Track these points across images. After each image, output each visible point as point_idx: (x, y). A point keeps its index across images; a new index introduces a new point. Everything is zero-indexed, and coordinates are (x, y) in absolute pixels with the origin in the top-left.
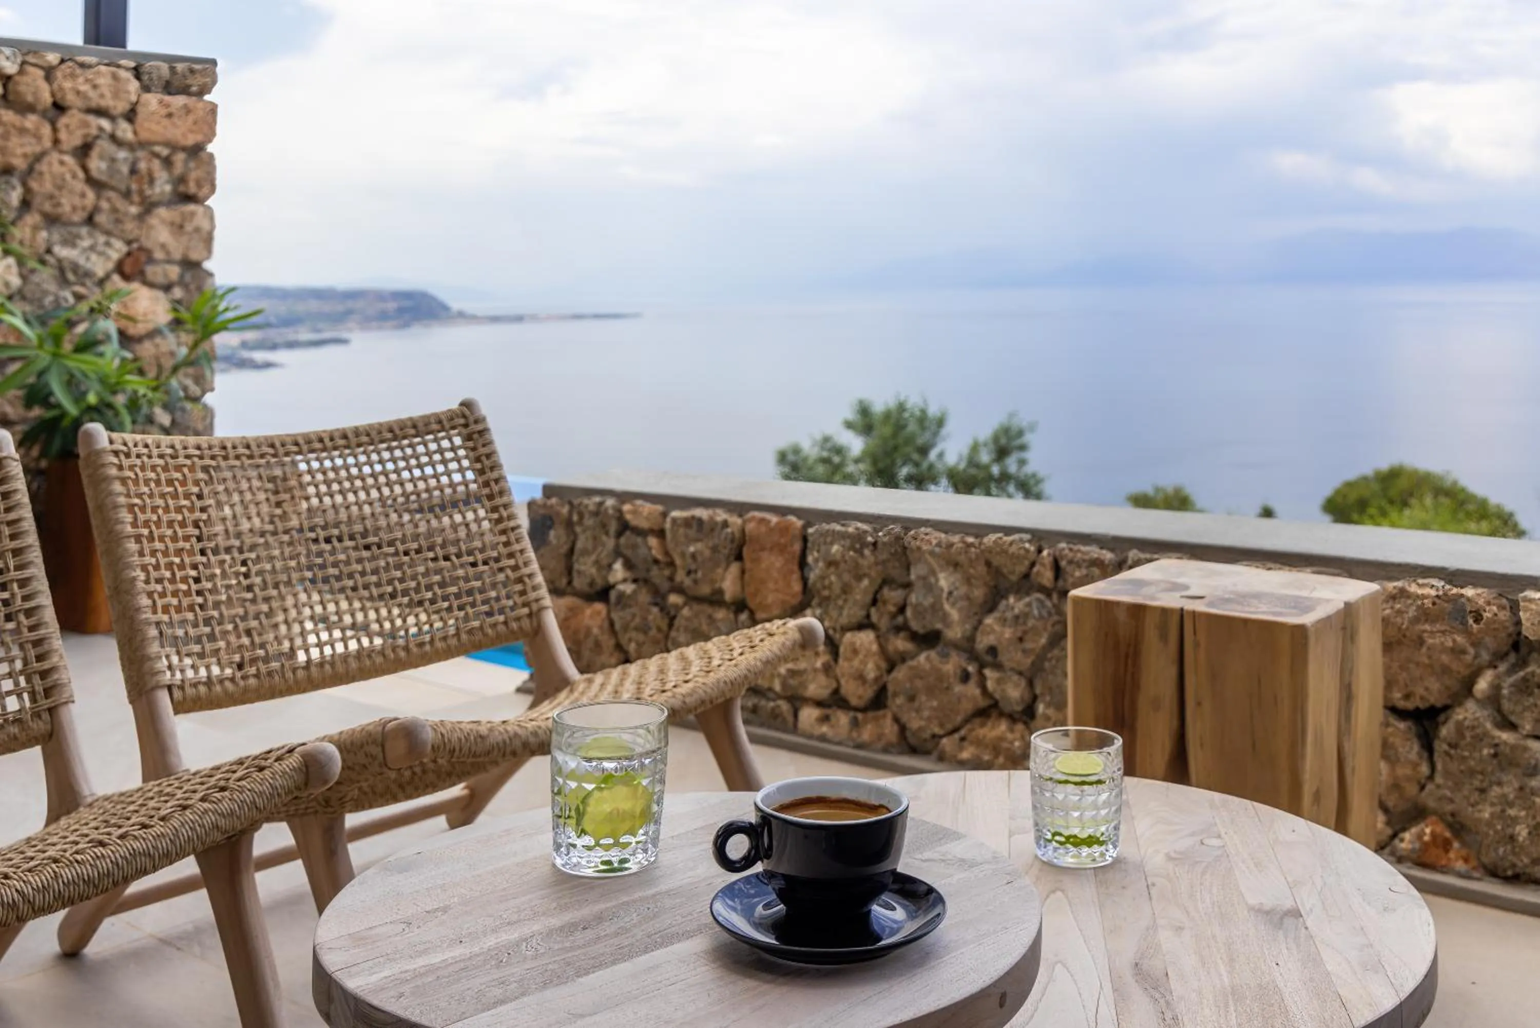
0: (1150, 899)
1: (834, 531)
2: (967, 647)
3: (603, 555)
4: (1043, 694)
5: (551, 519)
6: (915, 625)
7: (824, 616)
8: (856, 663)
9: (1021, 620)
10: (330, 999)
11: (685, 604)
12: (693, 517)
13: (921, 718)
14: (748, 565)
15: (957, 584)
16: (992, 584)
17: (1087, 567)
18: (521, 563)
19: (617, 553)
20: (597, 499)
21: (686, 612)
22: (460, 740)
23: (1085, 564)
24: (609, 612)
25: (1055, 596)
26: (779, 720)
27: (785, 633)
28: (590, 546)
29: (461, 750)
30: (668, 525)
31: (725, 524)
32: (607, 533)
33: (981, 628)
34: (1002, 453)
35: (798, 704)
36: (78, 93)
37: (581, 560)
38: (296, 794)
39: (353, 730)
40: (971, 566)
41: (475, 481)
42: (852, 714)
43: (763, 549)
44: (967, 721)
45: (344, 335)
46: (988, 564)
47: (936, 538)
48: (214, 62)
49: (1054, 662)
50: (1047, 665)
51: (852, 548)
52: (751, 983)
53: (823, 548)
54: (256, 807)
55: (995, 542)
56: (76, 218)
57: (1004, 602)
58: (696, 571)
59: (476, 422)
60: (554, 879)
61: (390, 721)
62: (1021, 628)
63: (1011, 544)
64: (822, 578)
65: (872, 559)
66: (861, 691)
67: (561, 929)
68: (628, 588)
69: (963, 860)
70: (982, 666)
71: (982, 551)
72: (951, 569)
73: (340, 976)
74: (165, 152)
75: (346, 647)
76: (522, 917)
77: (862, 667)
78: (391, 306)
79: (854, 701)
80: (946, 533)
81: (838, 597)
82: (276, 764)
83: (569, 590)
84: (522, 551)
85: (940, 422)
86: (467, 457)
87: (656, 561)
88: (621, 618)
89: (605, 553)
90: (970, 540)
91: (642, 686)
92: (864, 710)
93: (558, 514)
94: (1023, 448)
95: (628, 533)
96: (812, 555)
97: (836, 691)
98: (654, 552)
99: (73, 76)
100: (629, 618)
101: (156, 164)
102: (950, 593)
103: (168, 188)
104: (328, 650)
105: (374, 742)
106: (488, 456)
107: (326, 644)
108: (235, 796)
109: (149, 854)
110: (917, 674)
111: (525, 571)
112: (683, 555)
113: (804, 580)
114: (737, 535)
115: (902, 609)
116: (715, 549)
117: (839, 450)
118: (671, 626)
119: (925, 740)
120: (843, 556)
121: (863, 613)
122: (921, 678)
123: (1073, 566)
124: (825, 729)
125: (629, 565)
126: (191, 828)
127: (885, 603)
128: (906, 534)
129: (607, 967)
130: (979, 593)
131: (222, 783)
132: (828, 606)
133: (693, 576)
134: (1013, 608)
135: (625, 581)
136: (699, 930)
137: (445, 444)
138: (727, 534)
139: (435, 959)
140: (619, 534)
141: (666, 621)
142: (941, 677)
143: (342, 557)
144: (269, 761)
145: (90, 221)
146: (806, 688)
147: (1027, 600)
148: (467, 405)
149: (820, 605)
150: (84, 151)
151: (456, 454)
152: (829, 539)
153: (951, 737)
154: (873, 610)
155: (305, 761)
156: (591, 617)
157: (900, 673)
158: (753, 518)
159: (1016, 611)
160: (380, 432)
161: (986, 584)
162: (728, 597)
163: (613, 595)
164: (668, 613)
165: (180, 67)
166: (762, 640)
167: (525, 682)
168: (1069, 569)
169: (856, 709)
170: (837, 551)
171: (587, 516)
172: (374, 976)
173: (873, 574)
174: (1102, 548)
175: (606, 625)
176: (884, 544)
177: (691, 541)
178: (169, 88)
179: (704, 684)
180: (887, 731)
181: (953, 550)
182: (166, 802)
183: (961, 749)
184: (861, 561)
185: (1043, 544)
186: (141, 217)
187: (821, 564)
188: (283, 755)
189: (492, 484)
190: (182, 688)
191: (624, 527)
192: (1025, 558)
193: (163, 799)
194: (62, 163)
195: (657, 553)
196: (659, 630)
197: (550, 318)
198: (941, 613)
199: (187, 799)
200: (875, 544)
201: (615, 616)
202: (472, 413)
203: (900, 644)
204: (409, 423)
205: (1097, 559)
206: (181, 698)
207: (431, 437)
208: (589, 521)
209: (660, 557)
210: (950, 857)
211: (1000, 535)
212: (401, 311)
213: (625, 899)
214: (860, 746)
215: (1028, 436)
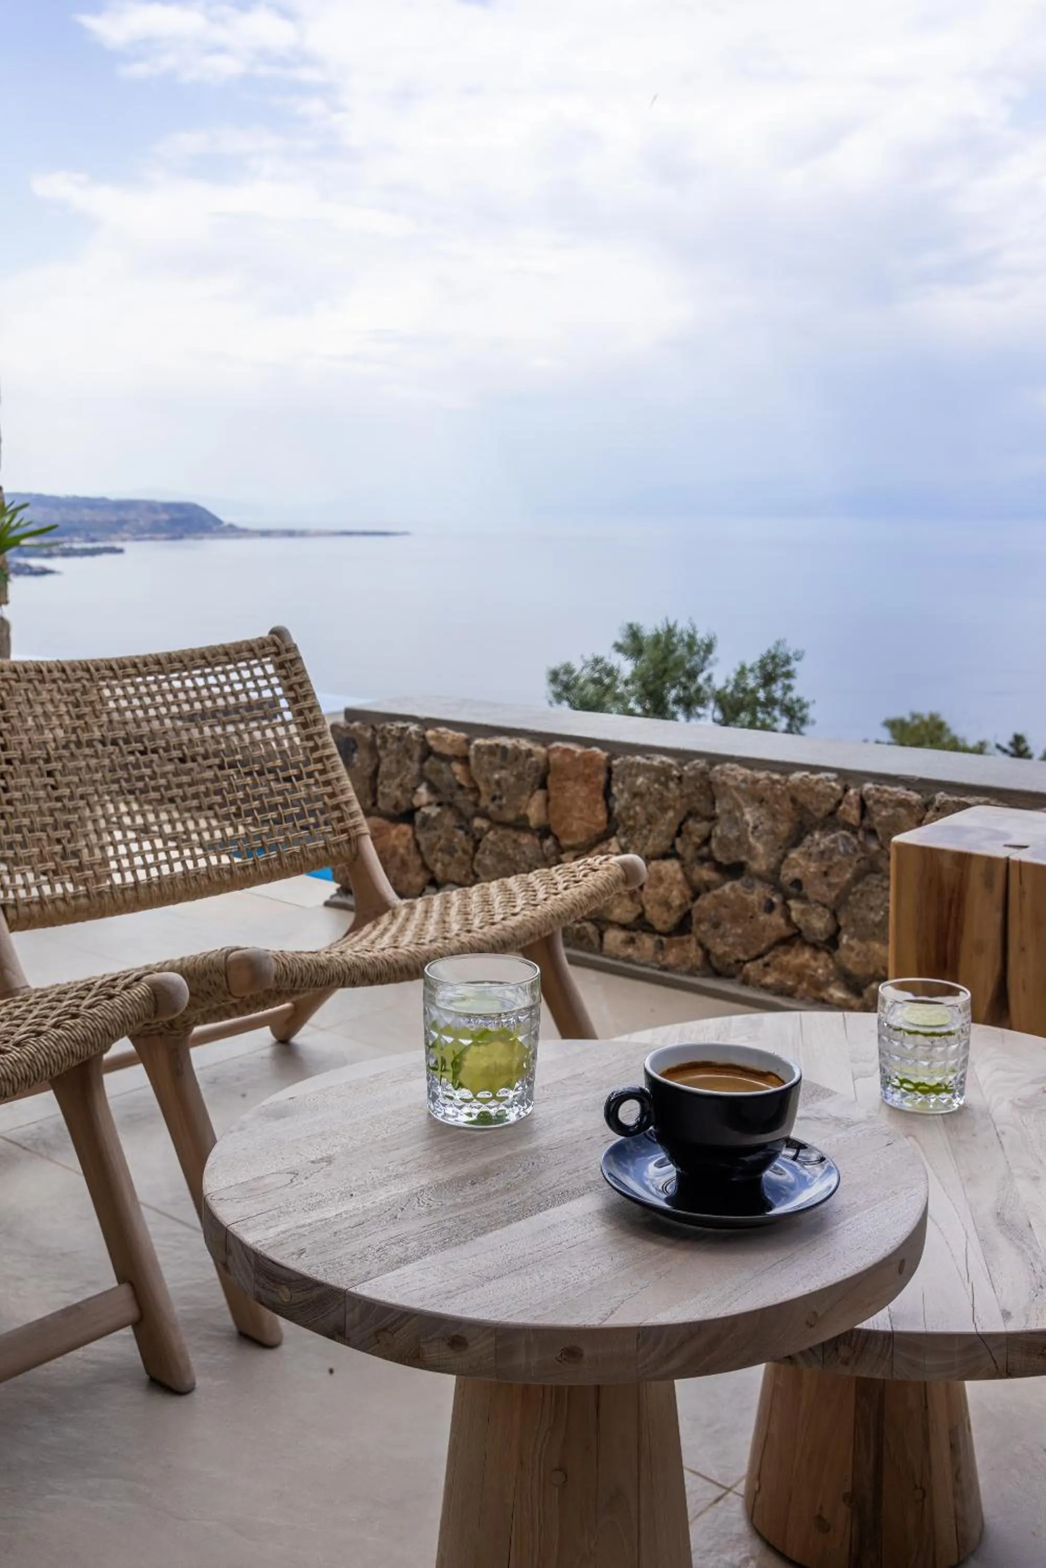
0: (1002, 1147)
1: (639, 764)
2: (772, 878)
3: (407, 780)
4: (846, 926)
5: (354, 741)
6: (719, 856)
7: (629, 845)
8: (661, 890)
9: (826, 856)
10: (228, 1251)
11: (490, 829)
12: (497, 745)
13: (725, 944)
14: (553, 794)
15: (762, 819)
16: (798, 819)
17: (894, 808)
18: (337, 790)
19: (421, 777)
20: (401, 725)
21: (491, 835)
22: (301, 970)
23: (892, 804)
24: (414, 834)
25: (861, 834)
26: (585, 941)
27: (608, 869)
28: (394, 769)
29: (302, 980)
30: (472, 753)
31: (529, 753)
32: (411, 758)
33: (786, 861)
34: (768, 679)
35: (603, 927)
37: (385, 782)
38: (147, 1021)
39: (196, 958)
40: (777, 803)
41: (289, 709)
42: (657, 937)
43: (568, 779)
44: (770, 948)
45: (118, 545)
46: (794, 800)
47: (741, 774)
49: (858, 896)
50: (851, 898)
51: (657, 780)
52: (652, 1247)
53: (628, 780)
54: (109, 1035)
55: (801, 780)
57: (809, 837)
58: (501, 798)
59: (288, 650)
60: (432, 1130)
61: (232, 951)
62: (827, 863)
63: (818, 782)
64: (627, 808)
65: (677, 792)
66: (665, 916)
67: (450, 1182)
68: (434, 811)
69: (837, 1119)
70: (786, 897)
71: (788, 789)
72: (757, 804)
73: (236, 1229)
75: (172, 869)
76: (407, 1170)
77: (667, 895)
78: (164, 517)
79: (659, 926)
80: (752, 769)
81: (644, 827)
82: (125, 992)
83: (374, 810)
84: (338, 779)
85: (709, 648)
86: (279, 685)
87: (461, 787)
88: (426, 839)
89: (409, 776)
90: (776, 777)
91: (470, 917)
92: (668, 934)
93: (361, 737)
94: (788, 675)
95: (432, 758)
96: (617, 785)
97: (641, 916)
98: (458, 778)
100: (434, 840)
102: (755, 827)
104: (154, 872)
105: (217, 971)
106: (301, 685)
107: (152, 865)
108: (87, 1024)
109: (8, 1079)
110: (722, 902)
111: (342, 798)
112: (487, 781)
113: (609, 810)
114: (542, 764)
115: (707, 841)
116: (519, 777)
117: (610, 672)
118: (476, 849)
119: (729, 965)
120: (648, 789)
121: (669, 843)
122: (726, 906)
123: (880, 806)
124: (630, 951)
125: (433, 789)
126: (46, 1054)
127: (690, 834)
128: (711, 769)
129: (503, 1227)
130: (784, 828)
131: (73, 1010)
132: (632, 836)
133: (497, 802)
134: (818, 844)
135: (429, 804)
136: (589, 1187)
137: (258, 672)
138: (532, 763)
139: (330, 1212)
140: (423, 759)
141: (472, 844)
142: (745, 906)
143: (163, 782)
144: (117, 989)
146: (612, 912)
147: (833, 836)
148: (279, 633)
149: (625, 834)
151: (269, 682)
152: (634, 771)
153: (755, 963)
154: (678, 841)
155: (153, 990)
156: (397, 837)
157: (705, 901)
158: (558, 748)
159: (822, 846)
160: (192, 659)
161: (791, 820)
162: (532, 823)
163: (418, 817)
164: (473, 836)
166: (585, 876)
167: (332, 897)
168: (875, 808)
169: (661, 933)
170: (643, 783)
171: (390, 740)
172: (271, 1230)
173: (678, 806)
174: (908, 789)
175: (412, 846)
176: (690, 778)
177: (495, 768)
179: (532, 917)
180: (691, 955)
181: (759, 786)
182: (18, 1026)
183: (766, 974)
184: (665, 793)
185: (850, 783)
187: (626, 795)
188: (130, 983)
189: (306, 712)
190: (15, 907)
191: (428, 752)
192: (831, 796)
193: (15, 1022)
195: (461, 778)
196: (465, 852)
197: (319, 534)
198: (746, 847)
199: (39, 1025)
200: (680, 778)
201: (420, 837)
202: (283, 642)
203: (705, 873)
204: (220, 650)
205: (905, 800)
206: (15, 918)
207: (243, 664)
208: (393, 746)
209: (464, 783)
210: (825, 1115)
211: (806, 773)
212: (174, 522)
213: (508, 1152)
214: (665, 968)
215: (794, 665)
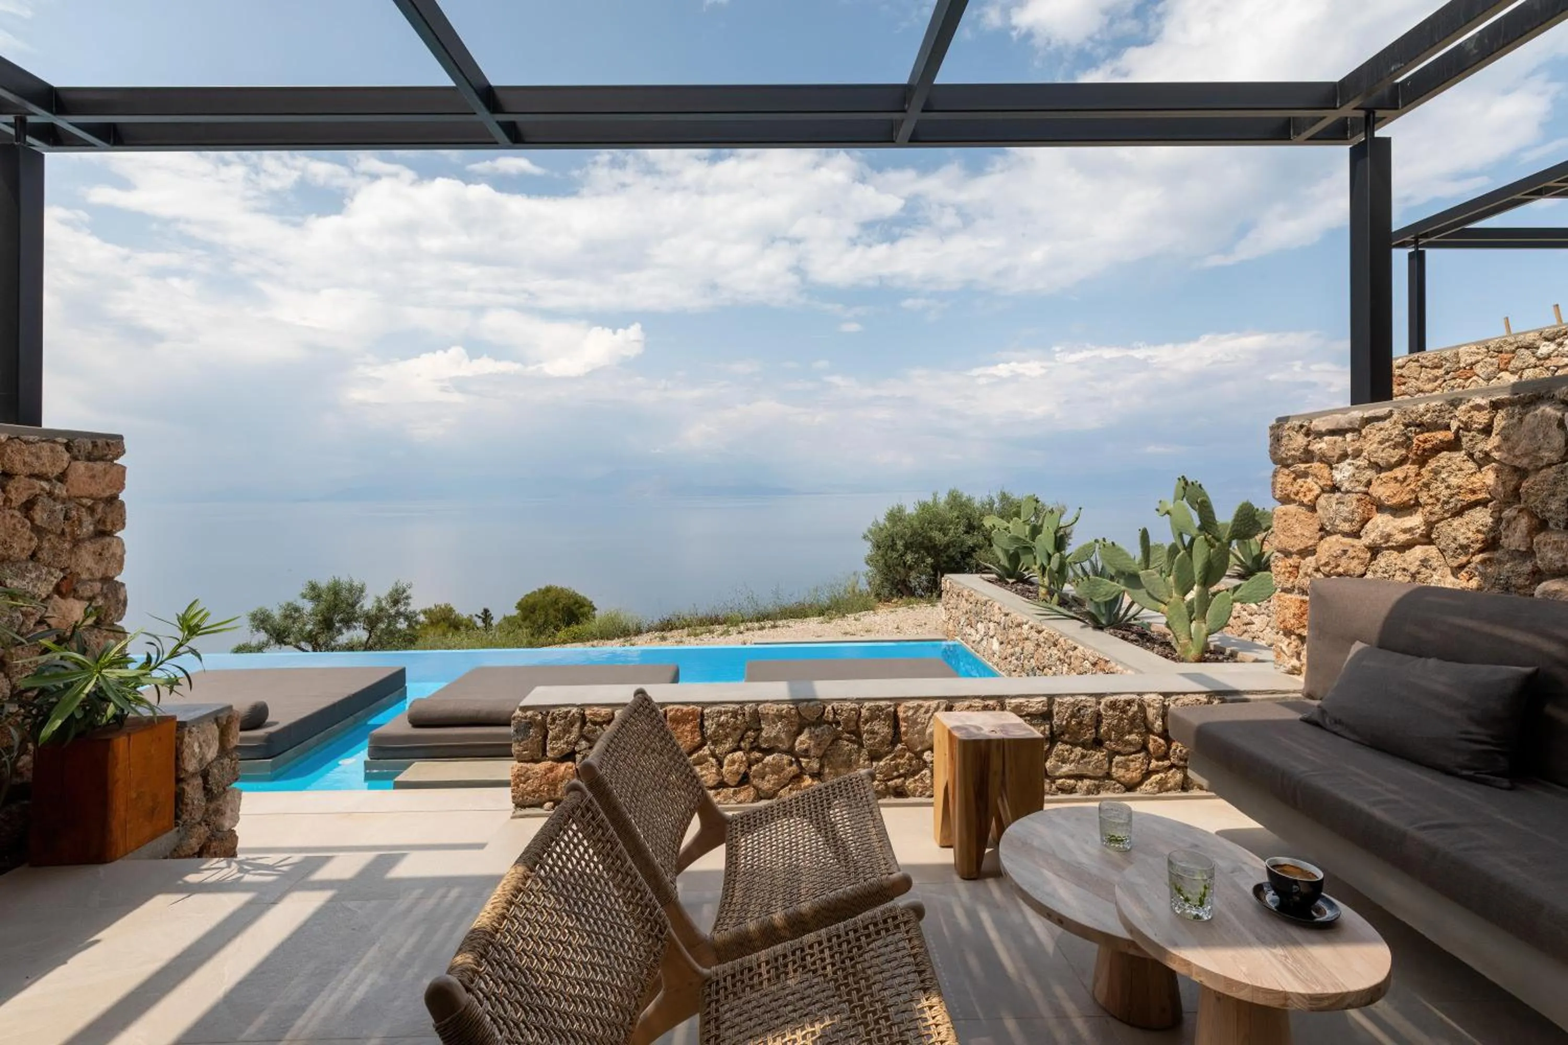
1: (720, 710)
2: (791, 751)
4: (828, 764)
6: (764, 746)
7: (715, 749)
8: (732, 767)
9: (819, 737)
13: (768, 783)
15: (785, 726)
33: (796, 742)
34: (396, 602)
36: (25, 463)
42: (732, 789)
43: (680, 723)
44: (792, 781)
48: (120, 438)
49: (833, 751)
50: (829, 752)
51: (731, 716)
53: (714, 719)
56: (24, 557)
57: (808, 730)
64: (714, 732)
65: (741, 721)
66: (737, 777)
70: (799, 758)
72: (783, 720)
74: (89, 502)
77: (735, 768)
79: (731, 783)
81: (723, 738)
85: (362, 591)
92: (737, 786)
94: (407, 598)
96: (707, 722)
97: (723, 780)
99: (20, 452)
101: (84, 513)
103: (91, 528)
110: (766, 766)
113: (703, 734)
115: (757, 740)
117: (297, 610)
119: (771, 793)
120: (726, 722)
121: (737, 745)
122: (768, 768)
124: (718, 798)
127: (748, 739)
130: (795, 728)
132: (717, 744)
134: (813, 733)
142: (778, 765)
145: (33, 556)
146: (707, 782)
149: (712, 743)
150: (28, 507)
152: (717, 714)
153: (784, 789)
154: (741, 743)
157: (756, 768)
159: (817, 733)
161: (798, 723)
165: (100, 442)
170: (722, 719)
173: (742, 727)
176: (748, 712)
178: (89, 458)
183: (790, 793)
184: (736, 722)
186: (71, 551)
187: (713, 726)
194: (12, 516)
198: (779, 739)
200: (743, 713)
203: (756, 755)
214: (740, 802)
215: (409, 592)
